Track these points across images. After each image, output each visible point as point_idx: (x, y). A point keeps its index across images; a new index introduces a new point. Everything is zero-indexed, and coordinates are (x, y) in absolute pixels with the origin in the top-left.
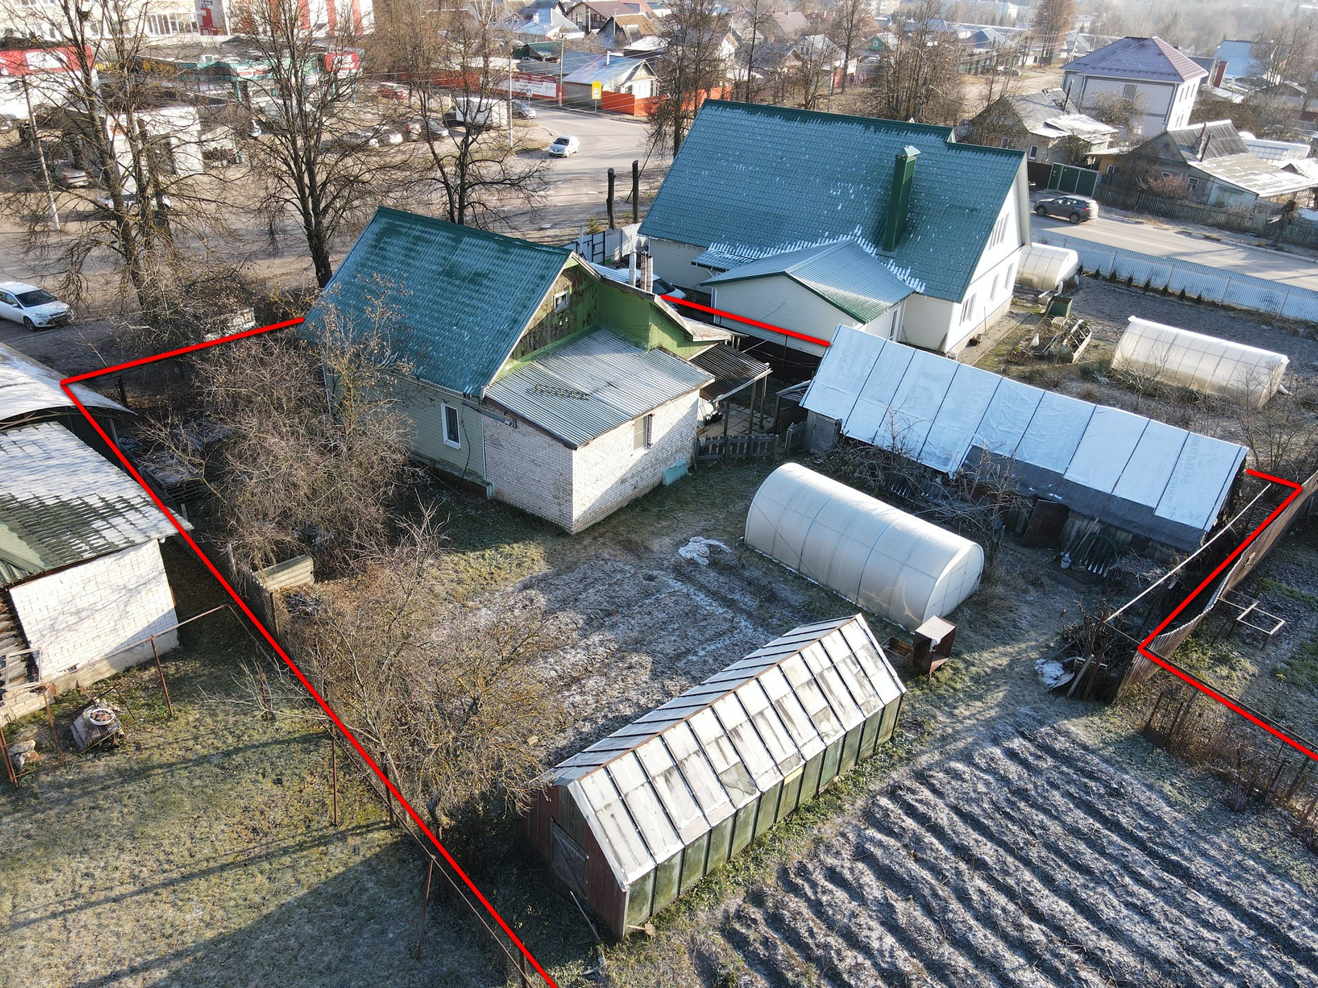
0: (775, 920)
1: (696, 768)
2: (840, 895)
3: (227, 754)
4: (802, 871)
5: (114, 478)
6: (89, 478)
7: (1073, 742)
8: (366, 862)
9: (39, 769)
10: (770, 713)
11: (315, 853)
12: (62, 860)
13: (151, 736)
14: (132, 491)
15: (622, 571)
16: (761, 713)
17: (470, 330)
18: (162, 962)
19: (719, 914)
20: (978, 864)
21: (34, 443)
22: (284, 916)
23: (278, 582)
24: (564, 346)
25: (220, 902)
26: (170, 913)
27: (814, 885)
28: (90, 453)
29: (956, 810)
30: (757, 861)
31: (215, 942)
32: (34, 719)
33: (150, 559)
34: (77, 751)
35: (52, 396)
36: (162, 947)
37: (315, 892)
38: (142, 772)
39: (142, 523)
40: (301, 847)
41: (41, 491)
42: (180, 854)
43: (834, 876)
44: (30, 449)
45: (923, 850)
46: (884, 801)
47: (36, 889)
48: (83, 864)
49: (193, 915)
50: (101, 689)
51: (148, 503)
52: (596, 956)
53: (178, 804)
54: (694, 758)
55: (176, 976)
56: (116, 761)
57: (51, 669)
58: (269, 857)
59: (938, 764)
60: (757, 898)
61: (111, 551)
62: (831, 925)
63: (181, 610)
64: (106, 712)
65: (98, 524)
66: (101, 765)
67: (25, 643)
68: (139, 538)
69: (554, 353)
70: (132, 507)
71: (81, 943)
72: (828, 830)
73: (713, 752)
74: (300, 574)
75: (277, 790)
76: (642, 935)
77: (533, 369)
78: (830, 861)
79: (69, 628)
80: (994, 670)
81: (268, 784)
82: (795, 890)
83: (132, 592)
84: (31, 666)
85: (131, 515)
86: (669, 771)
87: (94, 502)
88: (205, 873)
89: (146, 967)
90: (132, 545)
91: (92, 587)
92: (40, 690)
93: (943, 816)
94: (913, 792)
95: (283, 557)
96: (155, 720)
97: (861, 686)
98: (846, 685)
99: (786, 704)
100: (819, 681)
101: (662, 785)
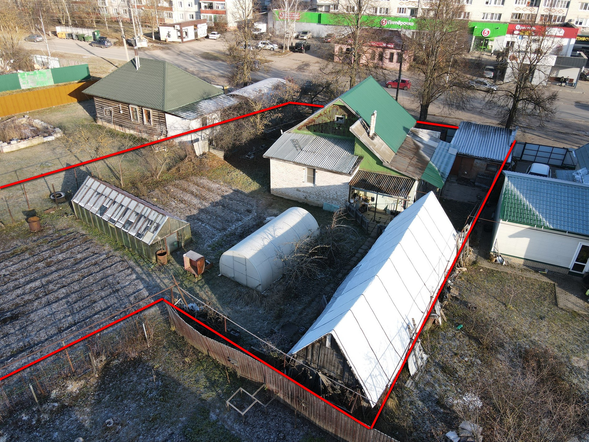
1: (103, 198)
16: (123, 206)
24: (336, 138)
41: (204, 105)
67: (167, 128)
69: (327, 138)
70: (199, 113)
73: (107, 201)
86: (99, 194)
97: (145, 230)
98: (142, 225)
99: (128, 211)
100: (140, 216)
101: (96, 193)
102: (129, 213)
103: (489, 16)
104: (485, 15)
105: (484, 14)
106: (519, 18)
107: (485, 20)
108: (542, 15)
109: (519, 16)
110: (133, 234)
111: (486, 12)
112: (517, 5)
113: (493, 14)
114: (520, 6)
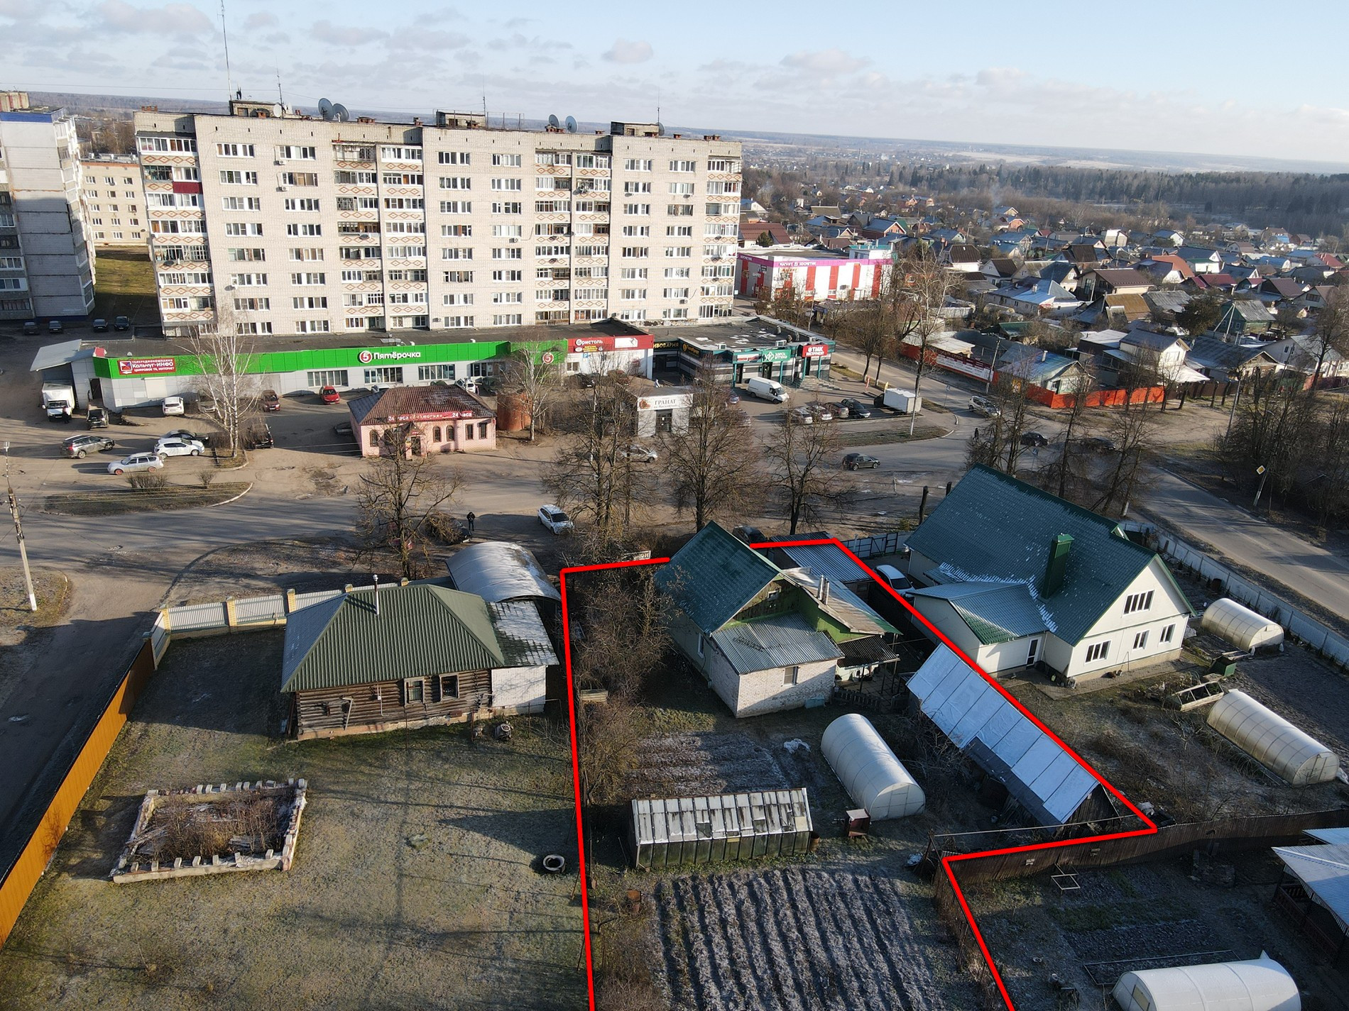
0: (695, 888)
1: (688, 816)
2: (728, 891)
3: (540, 757)
4: (720, 878)
5: (542, 634)
6: (533, 632)
7: (893, 889)
8: (567, 810)
9: (480, 739)
10: (734, 812)
11: (552, 800)
12: (476, 771)
13: (519, 742)
14: (546, 642)
15: (748, 743)
16: (729, 809)
17: (721, 600)
18: (492, 811)
19: (676, 877)
20: (794, 906)
21: (522, 610)
22: (533, 814)
23: (587, 698)
24: (770, 619)
25: (516, 802)
26: (501, 799)
27: (720, 884)
28: (538, 620)
29: (807, 888)
30: (705, 869)
31: (509, 812)
32: (485, 721)
33: (541, 672)
34: (494, 738)
35: (535, 589)
36: (494, 807)
37: (546, 811)
38: (510, 753)
39: (543, 657)
40: (549, 797)
41: (515, 633)
42: (511, 783)
43: (731, 886)
44: (519, 613)
45: (776, 893)
46: (778, 873)
47: (466, 776)
48: (482, 774)
49: (507, 802)
50: (511, 719)
51: (549, 649)
52: (624, 869)
53: (517, 768)
54: (689, 813)
55: (494, 816)
56: (505, 746)
57: (497, 704)
58: (537, 795)
59: (816, 870)
60: (694, 878)
61: (528, 665)
62: (715, 897)
63: (547, 696)
64: (508, 727)
65: (528, 653)
66: (499, 745)
67: (491, 692)
68: (538, 663)
69: (762, 622)
70: (542, 649)
71: (473, 797)
72: (743, 871)
73: (699, 815)
74: (600, 697)
75: (550, 776)
76: (644, 870)
77: (745, 628)
78: (735, 881)
79: (507, 691)
80: (891, 849)
81: (548, 773)
82: (712, 883)
83: (532, 683)
84: (490, 703)
85: (541, 653)
86: (676, 813)
87: (531, 643)
88: (516, 792)
89: (488, 810)
90: (535, 665)
91: (518, 677)
92: (491, 711)
93: (798, 887)
94: (793, 874)
95: (595, 688)
96: (522, 736)
97: (788, 819)
98: (780, 815)
99: (744, 810)
100: (766, 808)
101: (670, 816)
102: (747, 813)
103: (504, 320)
104: (497, 319)
105: (495, 316)
106: (546, 318)
107: (498, 325)
108: (577, 311)
109: (546, 315)
110: (780, 831)
111: (498, 314)
112: (539, 300)
113: (508, 316)
114: (544, 300)
